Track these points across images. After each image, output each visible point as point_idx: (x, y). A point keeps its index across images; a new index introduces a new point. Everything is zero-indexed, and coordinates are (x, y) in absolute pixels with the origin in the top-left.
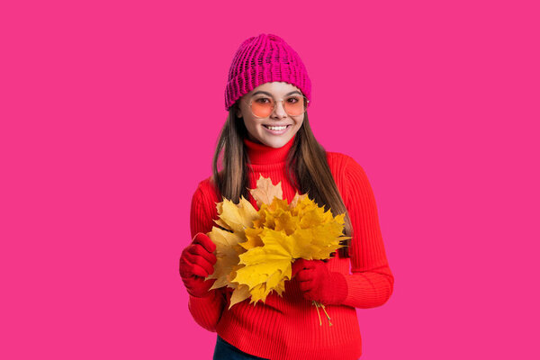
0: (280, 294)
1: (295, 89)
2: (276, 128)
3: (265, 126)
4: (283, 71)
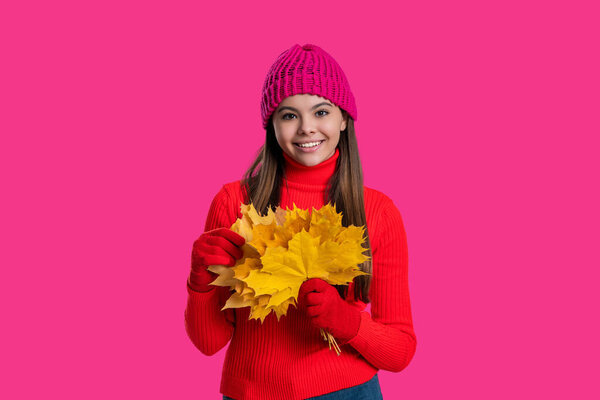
0: (279, 317)
1: (322, 100)
2: (307, 145)
3: (296, 144)
4: (305, 82)
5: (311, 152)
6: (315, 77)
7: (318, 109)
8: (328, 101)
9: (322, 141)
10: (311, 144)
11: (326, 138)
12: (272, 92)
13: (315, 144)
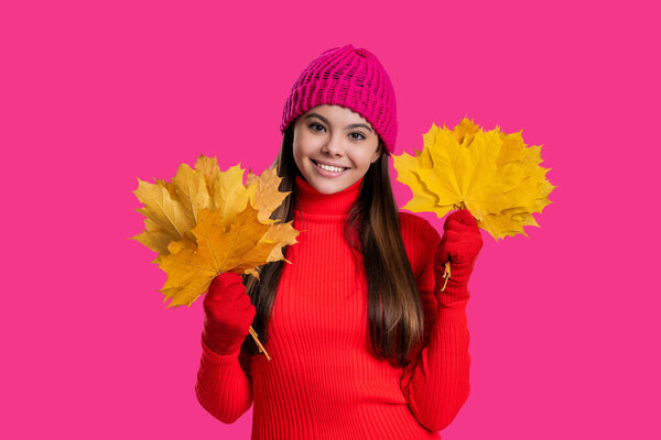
2: (327, 168)
3: (315, 162)
4: (350, 93)
5: (330, 177)
6: (364, 91)
7: (355, 130)
8: (369, 125)
9: (346, 168)
10: (332, 169)
11: (353, 166)
12: (307, 92)
13: (336, 169)
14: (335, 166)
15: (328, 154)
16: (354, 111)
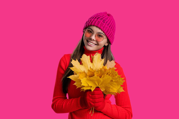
3: (88, 41)
4: (100, 23)
5: (90, 46)
6: (104, 24)
7: (100, 34)
8: (104, 34)
9: (96, 44)
10: (92, 44)
11: (97, 44)
12: (89, 22)
13: (93, 44)
14: (93, 43)
15: (91, 39)
16: (100, 28)
